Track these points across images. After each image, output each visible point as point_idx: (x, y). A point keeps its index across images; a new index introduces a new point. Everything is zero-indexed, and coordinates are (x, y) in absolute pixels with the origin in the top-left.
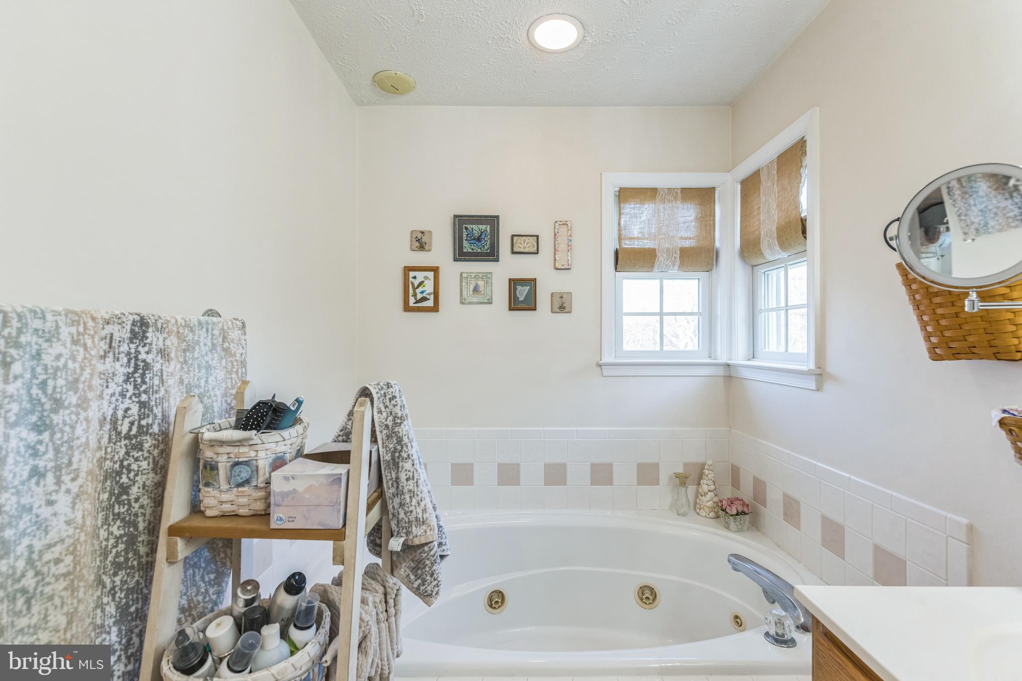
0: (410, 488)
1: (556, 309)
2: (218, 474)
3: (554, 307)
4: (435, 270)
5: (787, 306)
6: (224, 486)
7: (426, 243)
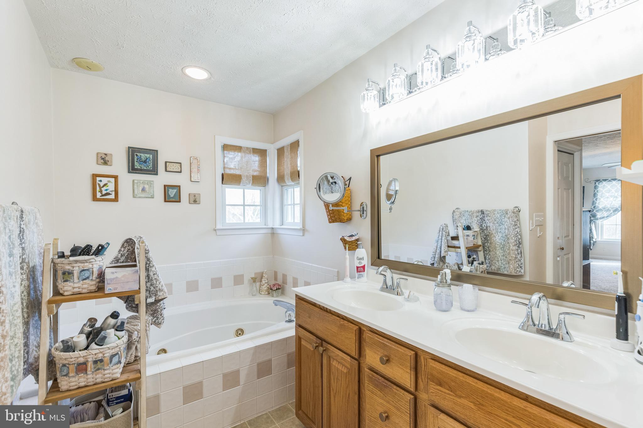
0: (155, 278)
1: (192, 202)
2: (73, 276)
3: (190, 201)
4: (116, 177)
5: (294, 204)
6: (76, 280)
7: (108, 161)
